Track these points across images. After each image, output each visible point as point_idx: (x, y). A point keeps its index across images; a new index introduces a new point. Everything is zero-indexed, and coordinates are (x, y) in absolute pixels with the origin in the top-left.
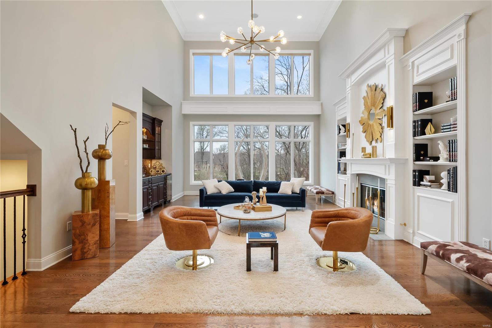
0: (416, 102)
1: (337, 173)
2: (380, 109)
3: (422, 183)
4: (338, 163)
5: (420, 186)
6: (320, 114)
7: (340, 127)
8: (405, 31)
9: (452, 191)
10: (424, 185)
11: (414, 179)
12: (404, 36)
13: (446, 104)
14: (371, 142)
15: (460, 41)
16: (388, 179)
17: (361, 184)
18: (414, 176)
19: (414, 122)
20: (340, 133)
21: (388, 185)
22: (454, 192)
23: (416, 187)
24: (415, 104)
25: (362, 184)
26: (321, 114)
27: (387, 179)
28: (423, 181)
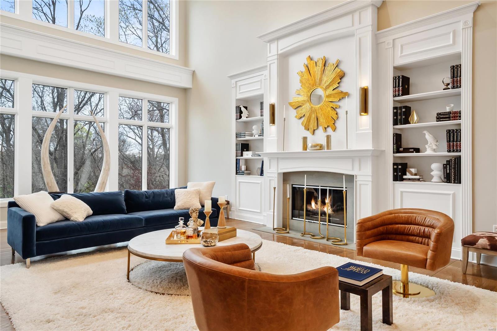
0: (399, 86)
1: (235, 174)
2: (334, 90)
3: (405, 177)
4: (237, 160)
5: (403, 181)
6: (190, 89)
7: (242, 109)
8: (382, 2)
9: (454, 183)
10: (409, 179)
11: (395, 174)
12: (379, 7)
13: (443, 92)
14: (314, 130)
15: (465, 28)
16: (358, 175)
17: (292, 185)
18: (395, 170)
19: (395, 108)
20: (241, 117)
21: (358, 183)
22: (457, 183)
23: (398, 182)
24: (397, 88)
25: (294, 186)
26: (191, 87)
27: (356, 176)
28: (406, 175)
